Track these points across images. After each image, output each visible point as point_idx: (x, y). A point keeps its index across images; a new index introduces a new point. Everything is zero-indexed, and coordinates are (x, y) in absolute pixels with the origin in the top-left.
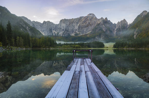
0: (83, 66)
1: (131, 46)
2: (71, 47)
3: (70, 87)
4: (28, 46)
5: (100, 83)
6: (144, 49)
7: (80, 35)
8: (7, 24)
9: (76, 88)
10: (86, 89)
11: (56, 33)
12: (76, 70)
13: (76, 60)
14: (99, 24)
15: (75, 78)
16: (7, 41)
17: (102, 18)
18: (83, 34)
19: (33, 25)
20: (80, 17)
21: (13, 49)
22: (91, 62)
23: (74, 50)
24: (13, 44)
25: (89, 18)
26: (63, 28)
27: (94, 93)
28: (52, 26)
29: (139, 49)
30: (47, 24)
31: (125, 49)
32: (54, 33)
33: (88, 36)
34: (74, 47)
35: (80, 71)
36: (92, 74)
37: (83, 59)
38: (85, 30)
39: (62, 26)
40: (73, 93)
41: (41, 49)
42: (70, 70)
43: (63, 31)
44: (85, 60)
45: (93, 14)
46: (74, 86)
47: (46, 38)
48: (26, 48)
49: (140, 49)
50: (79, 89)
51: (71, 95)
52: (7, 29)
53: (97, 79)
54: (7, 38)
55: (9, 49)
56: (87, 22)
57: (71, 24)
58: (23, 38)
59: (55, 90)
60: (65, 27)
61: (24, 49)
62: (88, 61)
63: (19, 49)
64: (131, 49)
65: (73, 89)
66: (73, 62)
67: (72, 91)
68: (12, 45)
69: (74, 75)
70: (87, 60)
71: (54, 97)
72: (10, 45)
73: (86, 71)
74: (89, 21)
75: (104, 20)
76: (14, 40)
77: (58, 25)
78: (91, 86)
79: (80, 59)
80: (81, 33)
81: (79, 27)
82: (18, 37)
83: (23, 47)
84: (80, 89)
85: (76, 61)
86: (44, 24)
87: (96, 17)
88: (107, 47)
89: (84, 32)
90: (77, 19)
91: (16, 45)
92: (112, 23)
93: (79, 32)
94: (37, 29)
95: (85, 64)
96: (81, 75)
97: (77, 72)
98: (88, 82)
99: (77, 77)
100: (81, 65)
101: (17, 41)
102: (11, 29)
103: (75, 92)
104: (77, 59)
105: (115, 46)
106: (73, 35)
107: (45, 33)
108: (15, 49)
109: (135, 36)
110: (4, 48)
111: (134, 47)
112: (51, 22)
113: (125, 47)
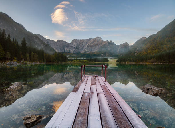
0: (94, 86)
1: (132, 61)
2: (80, 62)
3: (78, 113)
4: (42, 61)
5: (116, 109)
6: (144, 63)
7: (88, 53)
8: (22, 40)
9: (85, 115)
10: (98, 116)
11: (68, 50)
12: (85, 92)
13: (85, 78)
14: (105, 45)
15: (84, 102)
16: (22, 56)
17: (107, 41)
18: (91, 52)
19: (48, 42)
20: (90, 39)
21: (27, 64)
22: (105, 81)
23: (82, 66)
24: (28, 59)
25: (96, 40)
26: (74, 47)
27: (109, 121)
28: (65, 44)
29: (139, 63)
30: (60, 42)
31: (127, 63)
32: (66, 50)
33: (95, 53)
34: (83, 62)
35: (91, 93)
36: (106, 96)
37: (94, 77)
38: (93, 49)
39: (74, 44)
40: (81, 122)
41: (54, 63)
42: (77, 92)
43: (75, 49)
44: (96, 78)
45: (100, 37)
46: (82, 112)
47: (59, 54)
48: (40, 62)
49: (141, 63)
50: (89, 116)
51: (78, 124)
52: (22, 45)
53: (113, 103)
54: (22, 53)
55: (23, 64)
56: (95, 43)
57: (81, 44)
58: (37, 54)
59: (57, 118)
60: (76, 46)
61: (39, 63)
62: (100, 80)
63: (34, 64)
64: (132, 63)
65: (81, 116)
66: (82, 81)
67: (80, 119)
68: (26, 60)
69: (83, 98)
70: (99, 78)
71: (56, 127)
72: (25, 60)
73: (99, 93)
74: (97, 43)
75: (109, 42)
76: (28, 55)
77: (70, 43)
78: (105, 112)
79: (91, 77)
80: (89, 51)
81: (88, 46)
82: (33, 53)
83: (38, 62)
84: (91, 116)
85: (85, 80)
86: (58, 42)
87: (102, 40)
88: (111, 62)
89: (92, 50)
90: (86, 40)
91: (31, 60)
92: (115, 45)
93: (88, 50)
94: (51, 46)
95: (97, 83)
96: (91, 97)
97: (87, 94)
98: (101, 108)
99: (86, 100)
100: (92, 85)
101: (31, 56)
102: (26, 45)
103: (84, 120)
104: (87, 77)
105: (117, 61)
106: (82, 52)
107: (58, 50)
108: (29, 64)
109: (136, 54)
110: (18, 63)
111: (135, 61)
112: (64, 41)
113: (127, 62)
